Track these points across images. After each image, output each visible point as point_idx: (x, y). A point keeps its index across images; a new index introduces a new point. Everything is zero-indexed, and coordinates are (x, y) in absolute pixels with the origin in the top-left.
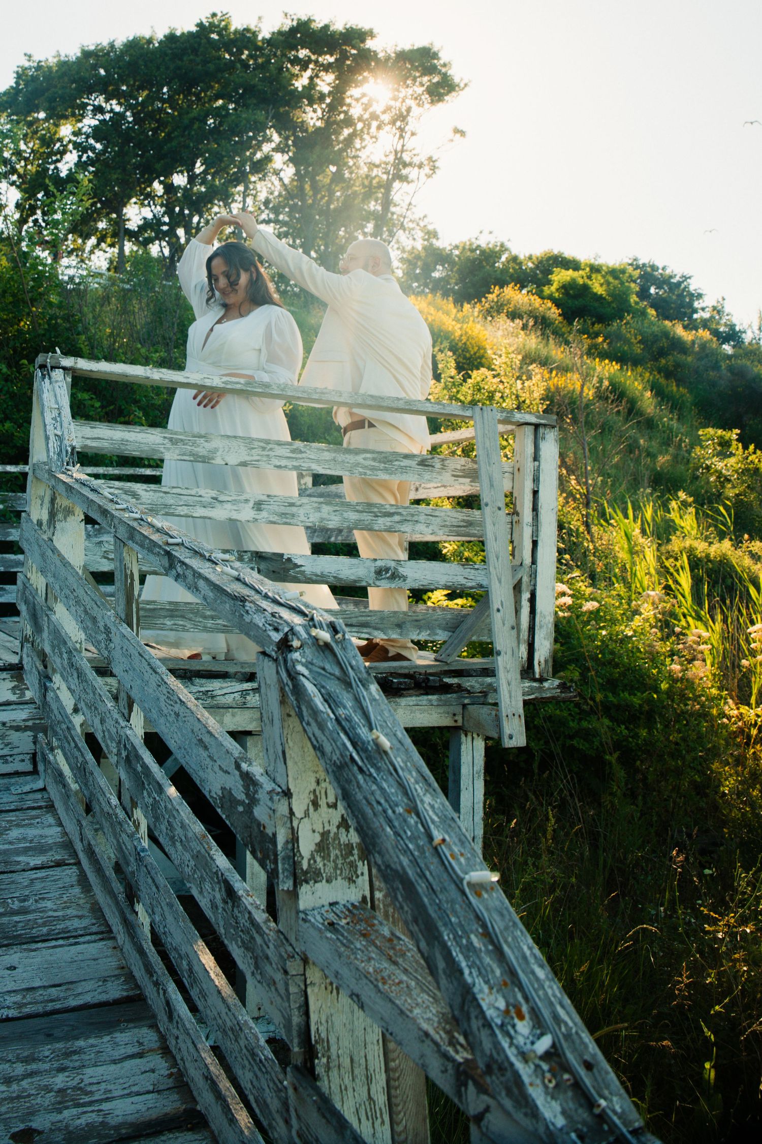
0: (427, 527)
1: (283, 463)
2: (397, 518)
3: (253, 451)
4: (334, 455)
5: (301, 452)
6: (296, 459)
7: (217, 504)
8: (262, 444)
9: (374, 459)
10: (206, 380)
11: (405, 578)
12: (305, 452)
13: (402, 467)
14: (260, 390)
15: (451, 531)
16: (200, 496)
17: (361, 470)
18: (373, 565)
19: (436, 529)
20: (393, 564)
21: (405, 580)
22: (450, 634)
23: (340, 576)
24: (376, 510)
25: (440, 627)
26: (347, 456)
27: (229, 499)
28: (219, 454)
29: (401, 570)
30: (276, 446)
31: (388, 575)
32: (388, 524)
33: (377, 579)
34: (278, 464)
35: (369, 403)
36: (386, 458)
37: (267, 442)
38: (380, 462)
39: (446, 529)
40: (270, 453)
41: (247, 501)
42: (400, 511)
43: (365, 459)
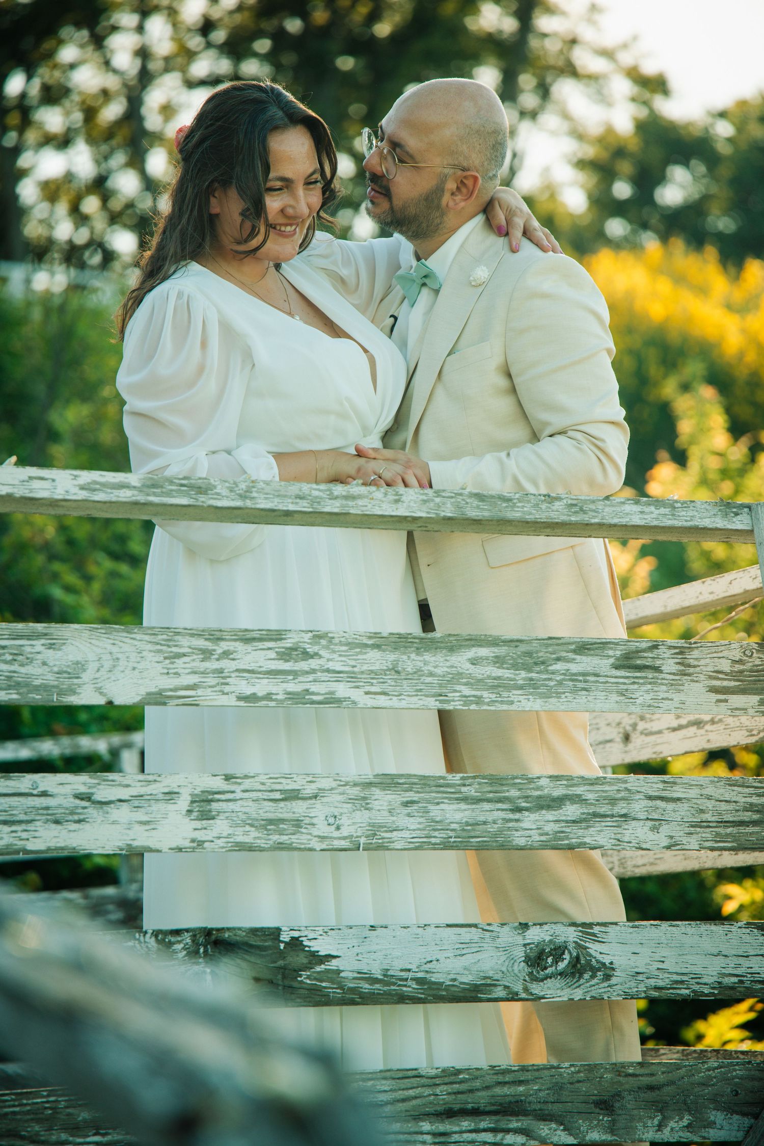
0: (655, 829)
1: (261, 687)
2: (571, 811)
3: (180, 662)
4: (392, 657)
5: (306, 655)
6: (295, 674)
7: (92, 812)
8: (201, 643)
9: (499, 661)
10: (36, 484)
11: (607, 972)
12: (316, 654)
13: (573, 677)
14: (184, 501)
15: (719, 838)
16: (44, 794)
17: (467, 691)
18: (520, 940)
19: (678, 833)
20: (570, 935)
21: (607, 977)
22: (747, 1121)
23: (434, 978)
24: (514, 793)
25: (717, 1102)
26: (427, 657)
27: (124, 794)
28: (86, 677)
29: (594, 948)
30: (239, 646)
31: (562, 965)
32: (550, 828)
33: (534, 979)
34: (249, 691)
35: (473, 513)
36: (529, 654)
37: (216, 636)
38: (515, 666)
39: (707, 834)
40: (225, 664)
41: (171, 795)
42: (579, 790)
43: (474, 662)
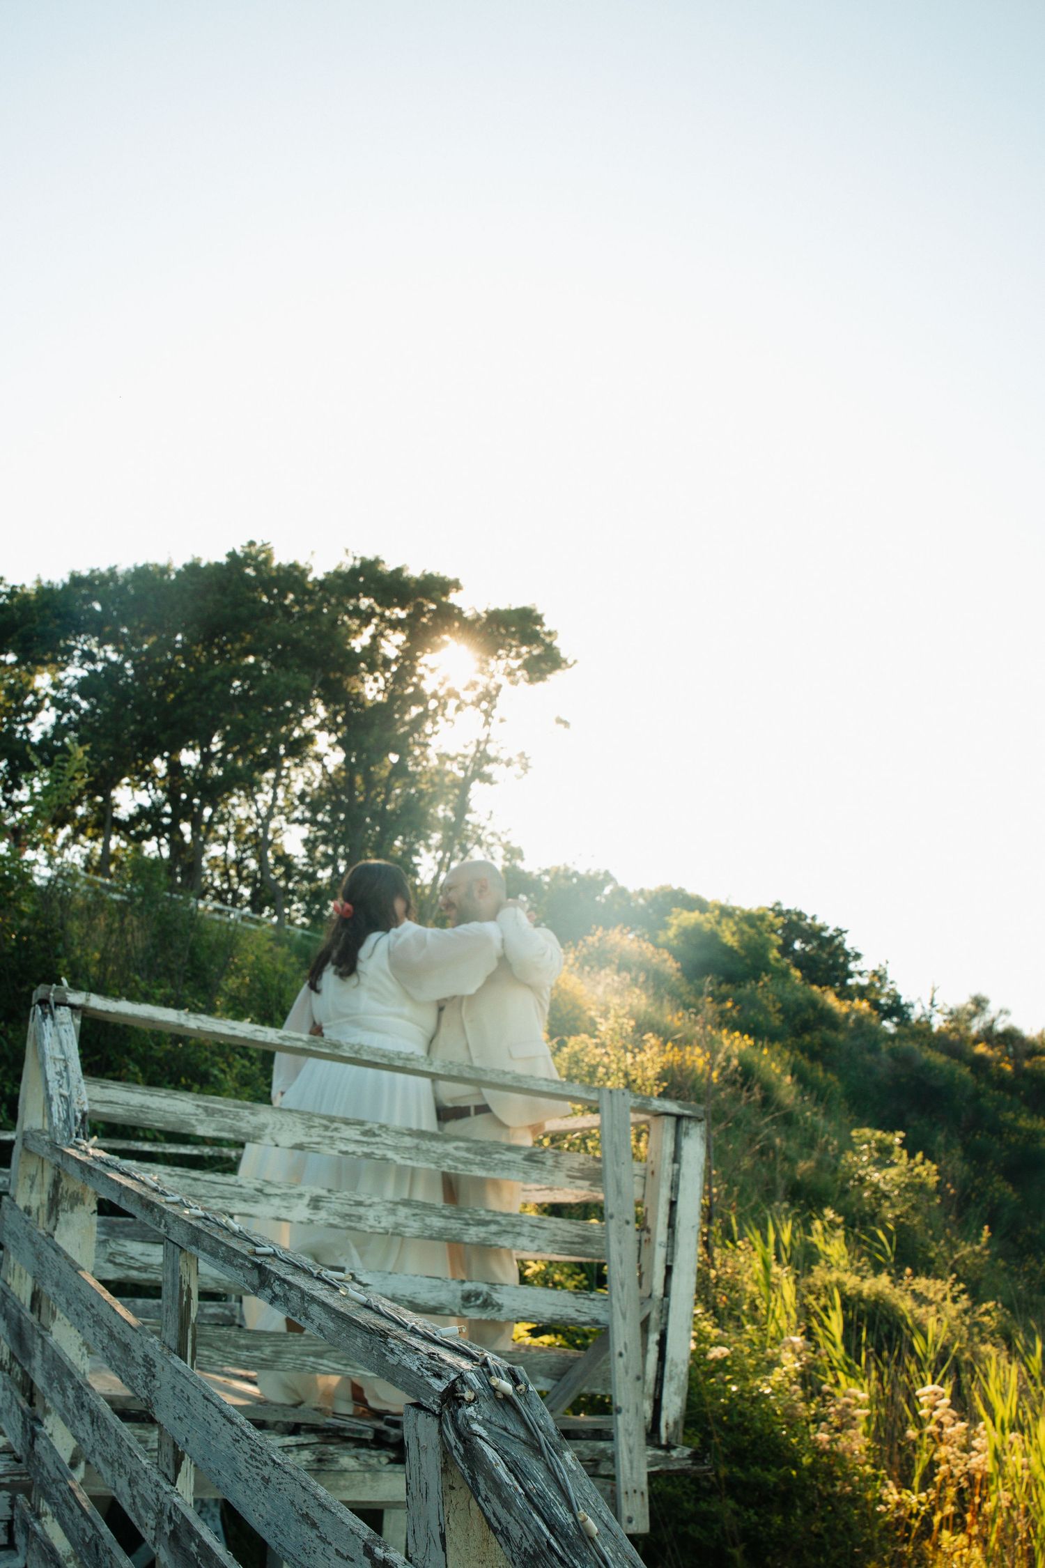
0: (532, 1241)
1: (351, 1148)
2: (493, 1228)
3: (313, 1130)
4: (416, 1141)
5: (375, 1135)
6: (368, 1143)
7: (262, 1198)
8: (325, 1122)
9: (468, 1150)
10: (258, 1034)
11: (499, 1307)
12: (379, 1135)
13: (503, 1162)
14: (327, 1051)
15: (562, 1249)
16: (240, 1186)
17: (451, 1163)
18: (460, 1288)
19: (543, 1244)
20: (484, 1288)
21: (499, 1310)
22: (554, 1382)
23: (417, 1301)
24: (467, 1216)
25: (541, 1372)
26: (434, 1143)
27: (278, 1191)
28: (267, 1131)
29: (495, 1296)
30: (343, 1126)
31: (479, 1302)
32: (482, 1235)
33: (465, 1307)
34: (344, 1149)
35: (466, 1075)
36: (483, 1148)
37: (332, 1119)
38: (476, 1153)
39: (556, 1246)
40: (335, 1134)
41: (301, 1196)
42: (499, 1218)
43: (456, 1148)
